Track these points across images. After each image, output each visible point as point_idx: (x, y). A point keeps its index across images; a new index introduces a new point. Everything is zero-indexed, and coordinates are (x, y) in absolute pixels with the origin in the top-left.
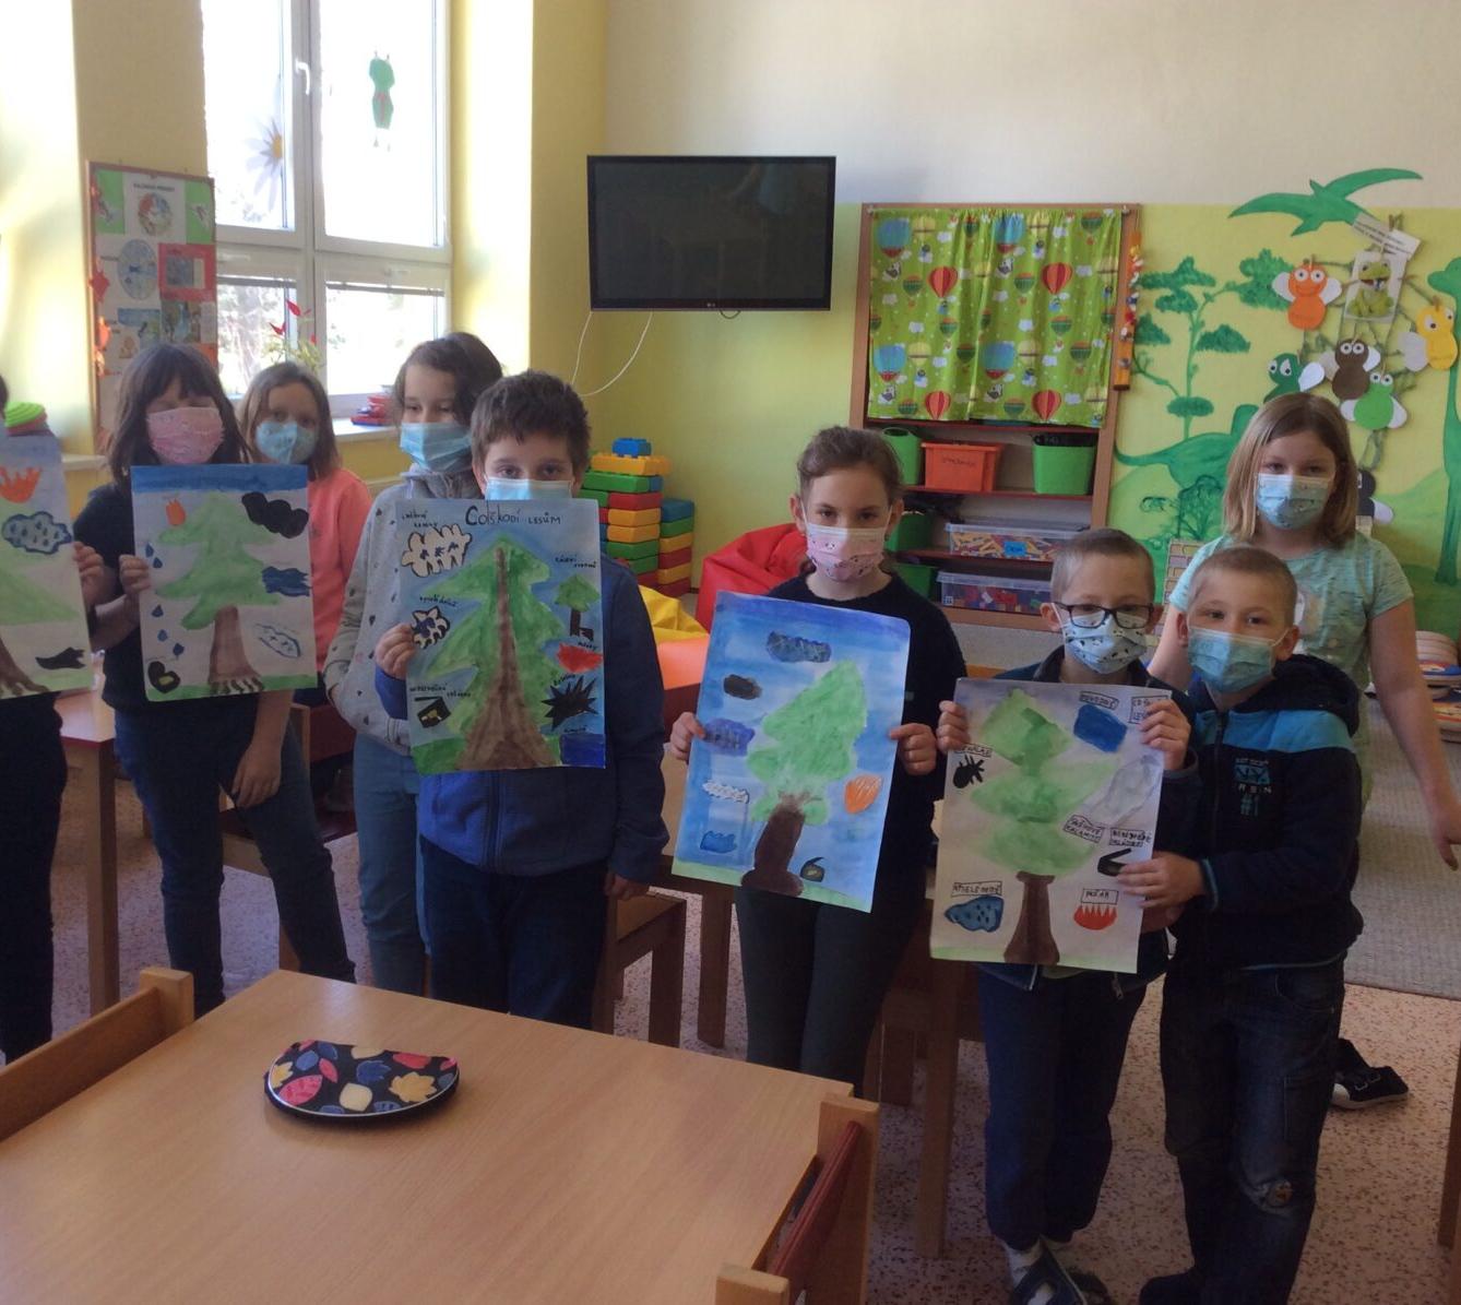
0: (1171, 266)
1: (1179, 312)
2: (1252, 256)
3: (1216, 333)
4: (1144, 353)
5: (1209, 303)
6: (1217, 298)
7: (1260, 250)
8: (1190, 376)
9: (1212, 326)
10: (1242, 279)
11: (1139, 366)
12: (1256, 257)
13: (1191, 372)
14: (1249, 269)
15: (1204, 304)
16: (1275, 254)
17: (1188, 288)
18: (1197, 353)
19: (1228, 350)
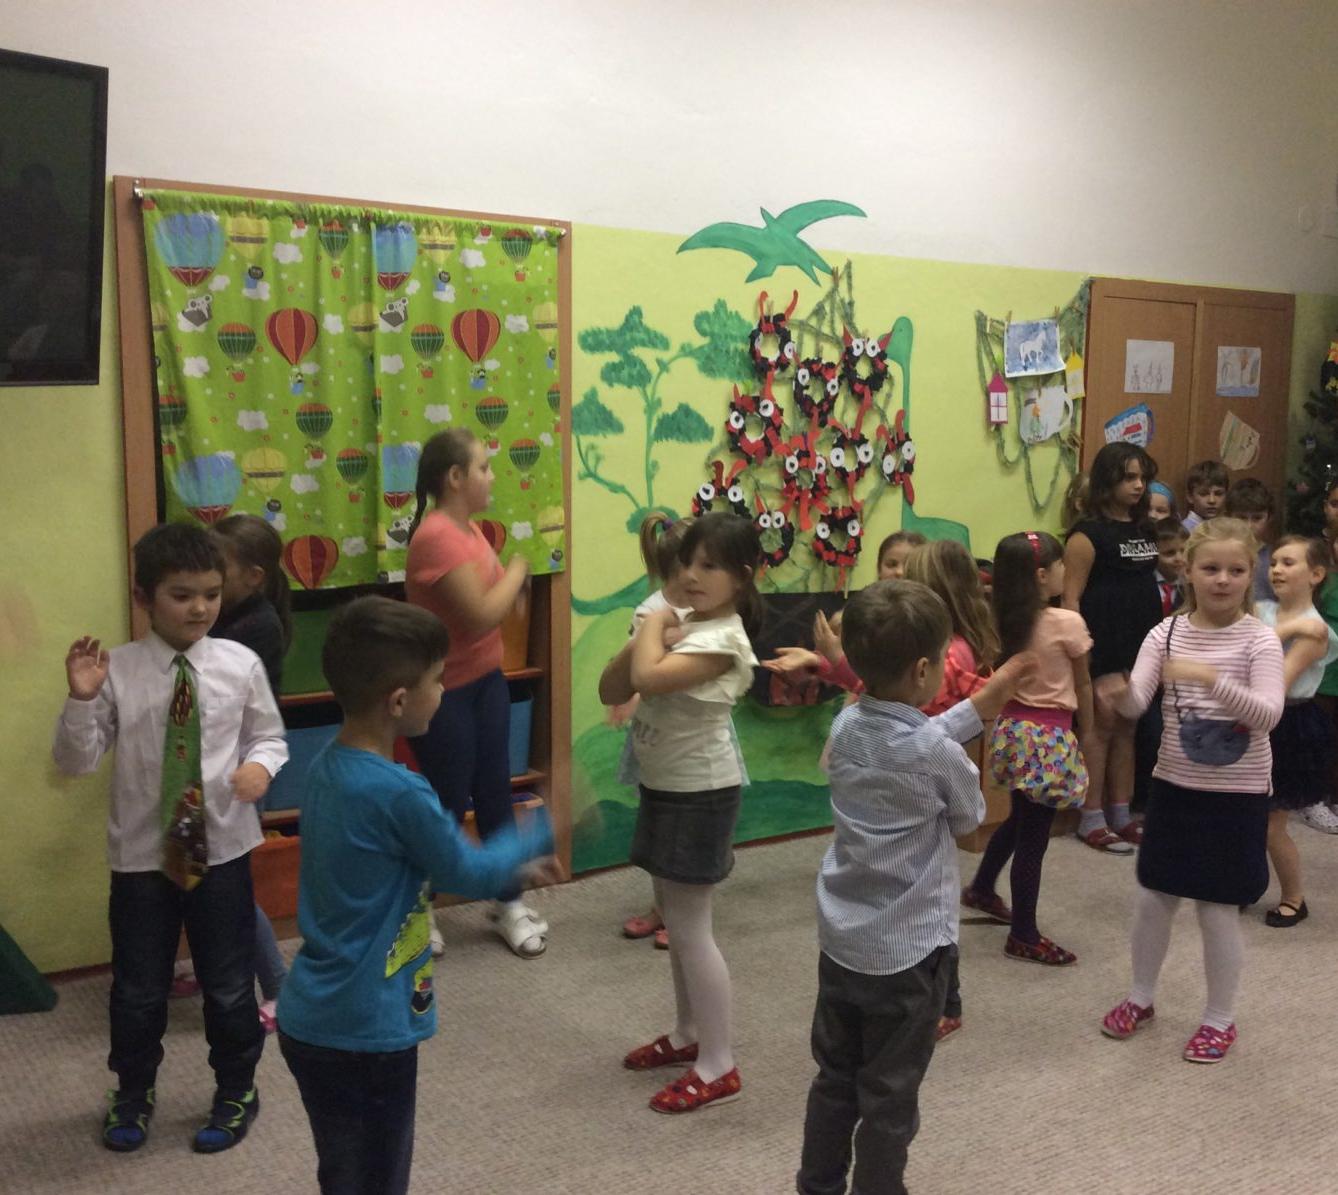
0: (614, 320)
1: (630, 387)
2: (704, 309)
3: (675, 414)
4: (592, 447)
5: (664, 375)
6: (673, 366)
7: (715, 302)
8: (650, 477)
9: (669, 408)
10: (699, 341)
11: (587, 468)
12: (711, 309)
13: (650, 474)
14: (706, 326)
15: (660, 374)
16: (731, 307)
17: (639, 352)
18: (656, 443)
19: (690, 440)
